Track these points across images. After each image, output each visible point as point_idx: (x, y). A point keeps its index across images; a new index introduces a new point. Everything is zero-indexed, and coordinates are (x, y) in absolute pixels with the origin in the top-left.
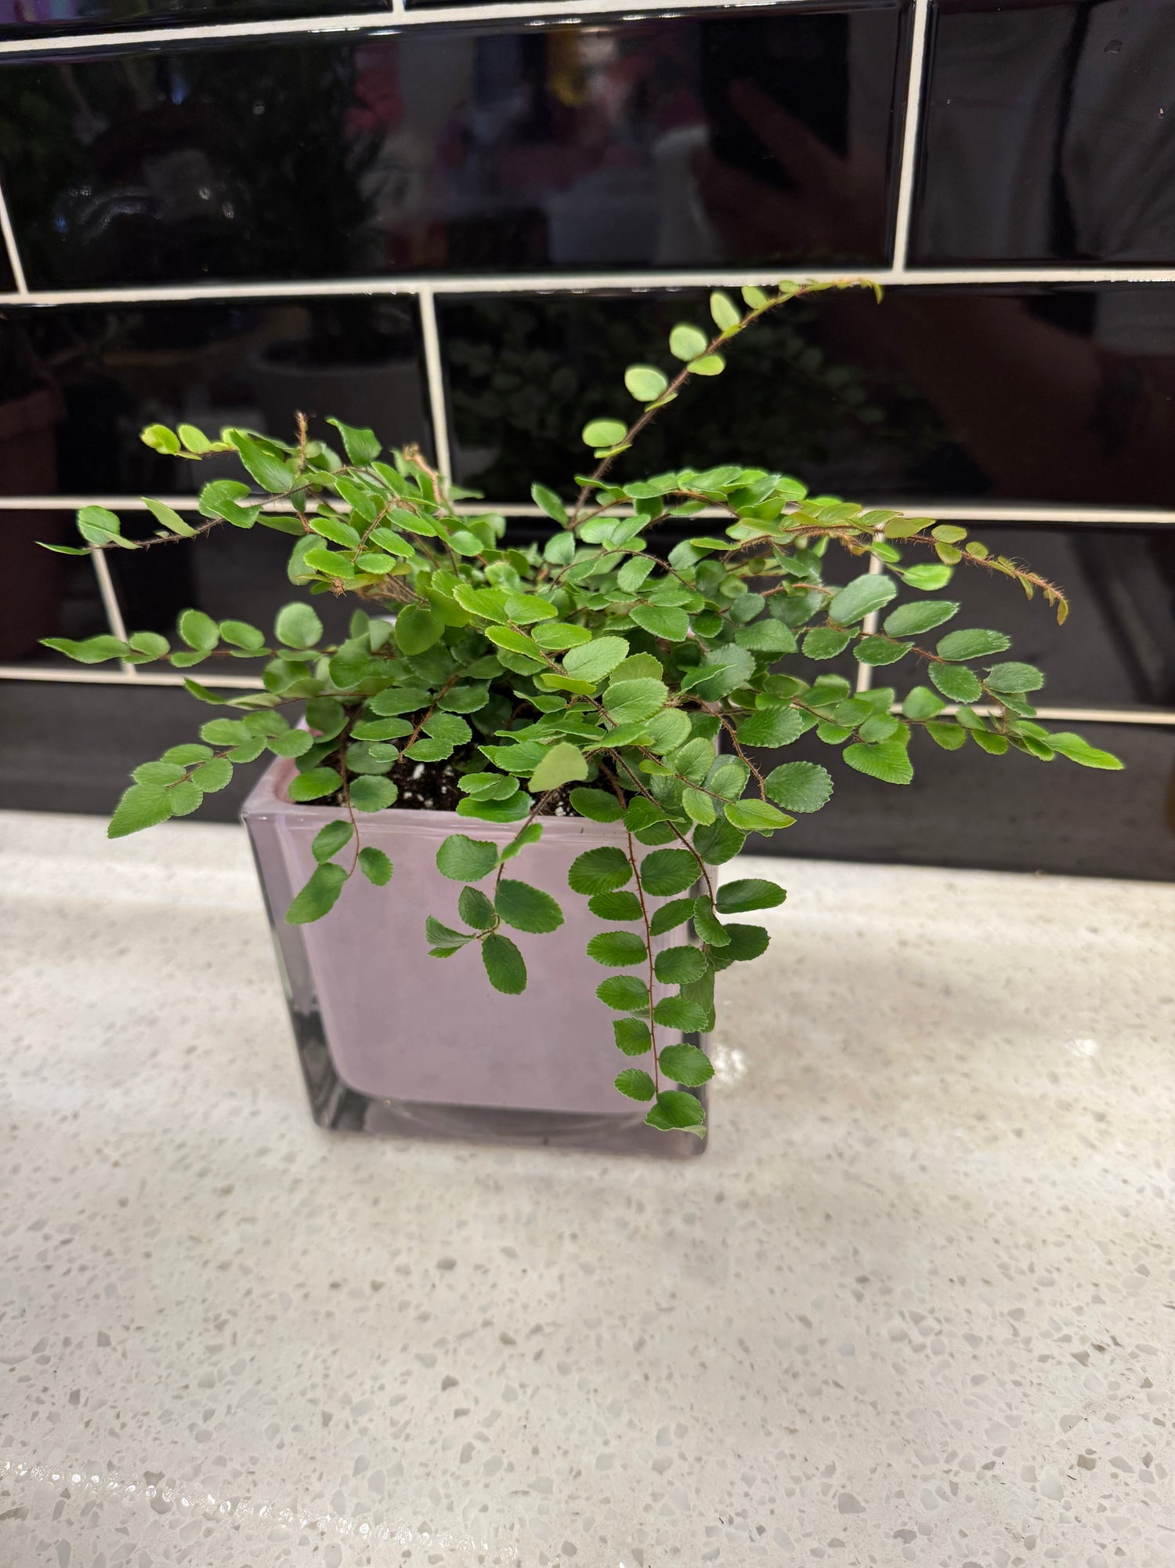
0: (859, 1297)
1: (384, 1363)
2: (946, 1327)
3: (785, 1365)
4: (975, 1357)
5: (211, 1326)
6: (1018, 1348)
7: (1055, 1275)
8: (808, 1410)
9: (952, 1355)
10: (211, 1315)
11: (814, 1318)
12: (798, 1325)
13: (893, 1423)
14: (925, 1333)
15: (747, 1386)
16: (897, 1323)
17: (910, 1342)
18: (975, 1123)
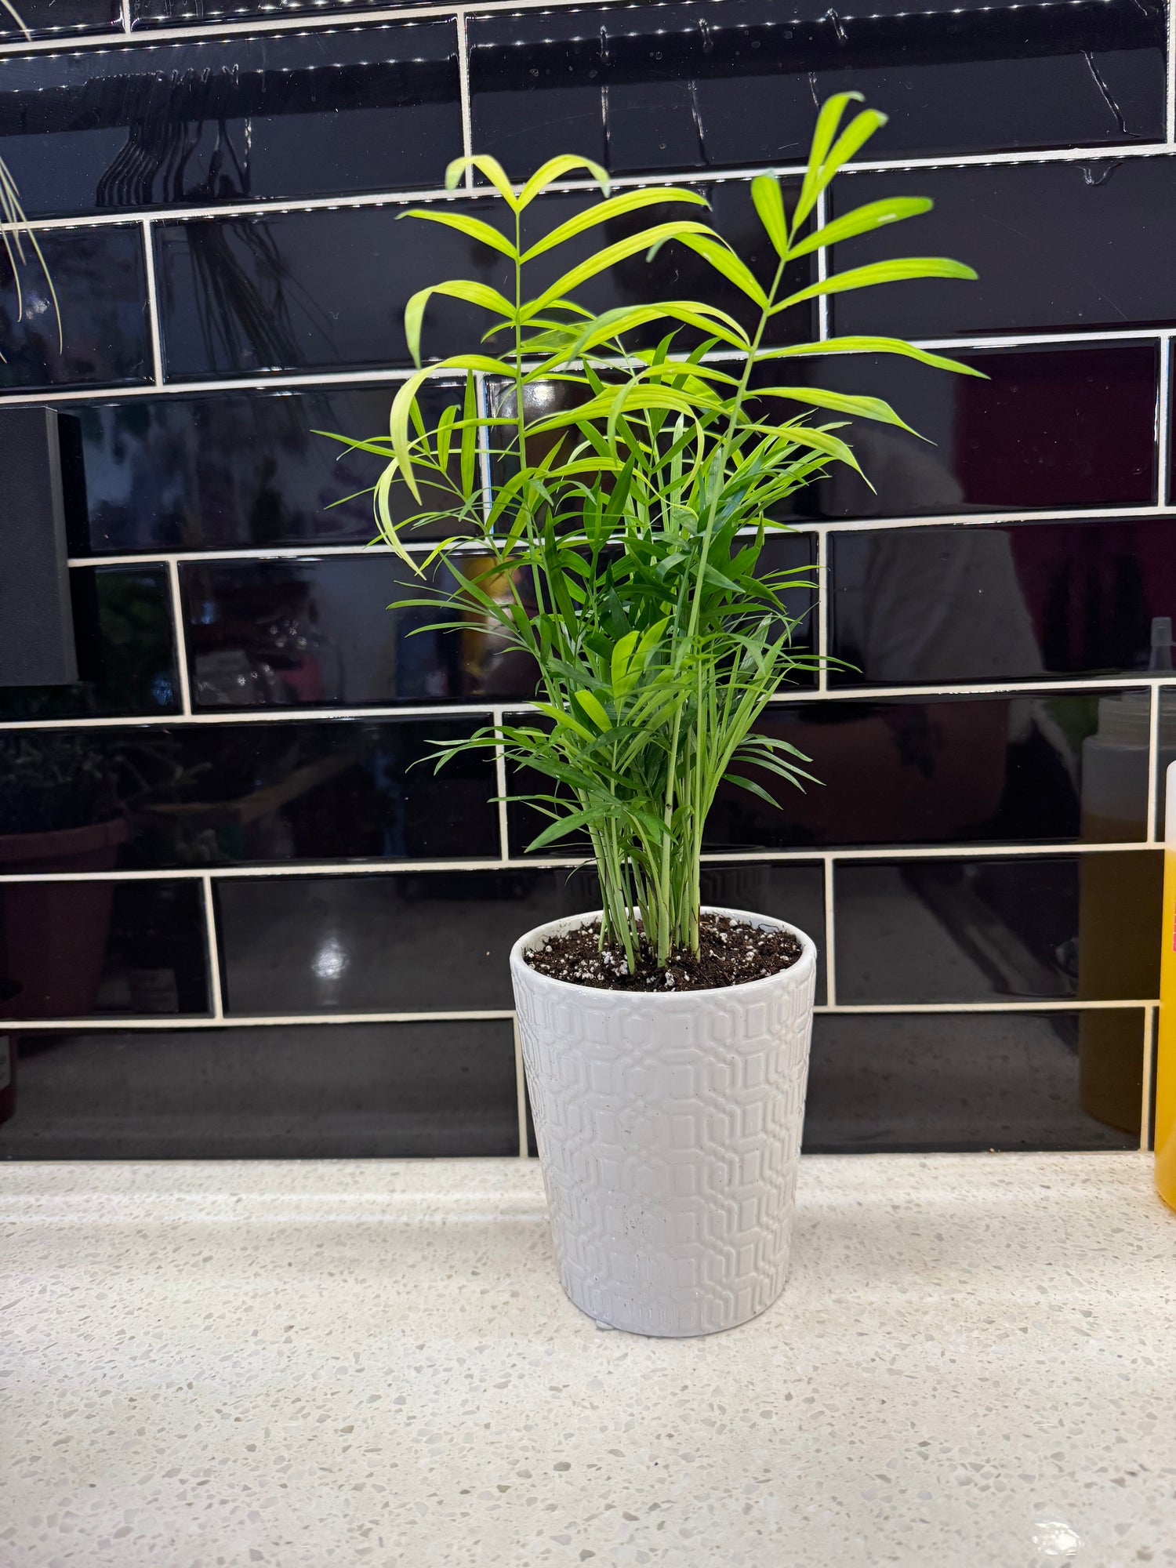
0: (926, 1457)
1: (523, 1546)
2: (1002, 1471)
3: (876, 1512)
4: (1032, 1490)
5: (357, 1534)
6: (1066, 1480)
7: (1081, 1426)
8: (905, 1541)
9: (1013, 1490)
10: (354, 1526)
11: (892, 1474)
12: (878, 1481)
13: (977, 1544)
14: (986, 1476)
15: (848, 1530)
16: (961, 1472)
17: (976, 1485)
18: (988, 1326)
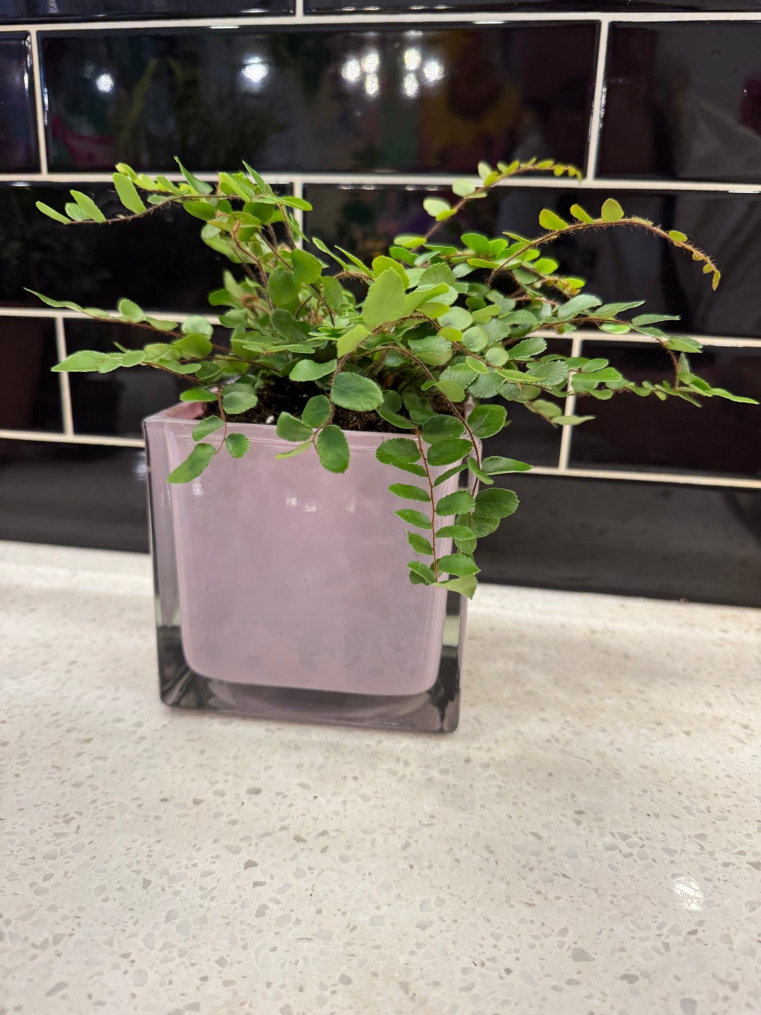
0: (578, 823)
1: (198, 849)
2: (647, 843)
3: (523, 862)
4: (672, 862)
5: (60, 820)
6: (706, 857)
7: (727, 814)
8: (543, 892)
9: (654, 860)
10: (61, 814)
11: (544, 834)
12: (531, 838)
13: (612, 902)
14: (631, 846)
15: (493, 875)
16: (608, 839)
17: (620, 851)
18: (655, 726)
